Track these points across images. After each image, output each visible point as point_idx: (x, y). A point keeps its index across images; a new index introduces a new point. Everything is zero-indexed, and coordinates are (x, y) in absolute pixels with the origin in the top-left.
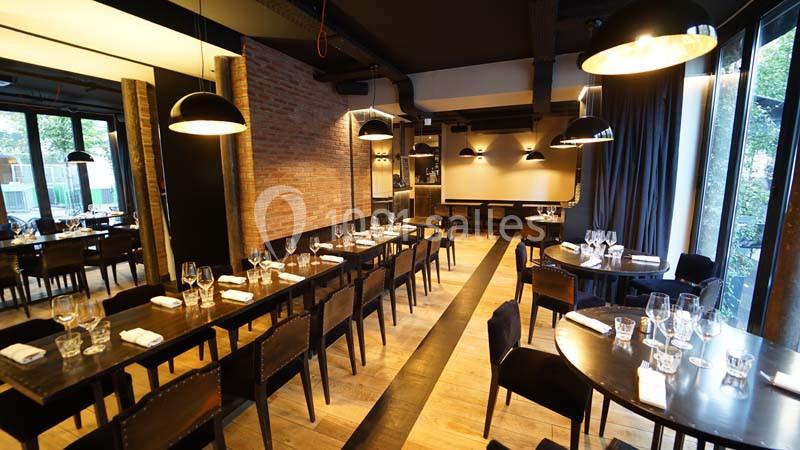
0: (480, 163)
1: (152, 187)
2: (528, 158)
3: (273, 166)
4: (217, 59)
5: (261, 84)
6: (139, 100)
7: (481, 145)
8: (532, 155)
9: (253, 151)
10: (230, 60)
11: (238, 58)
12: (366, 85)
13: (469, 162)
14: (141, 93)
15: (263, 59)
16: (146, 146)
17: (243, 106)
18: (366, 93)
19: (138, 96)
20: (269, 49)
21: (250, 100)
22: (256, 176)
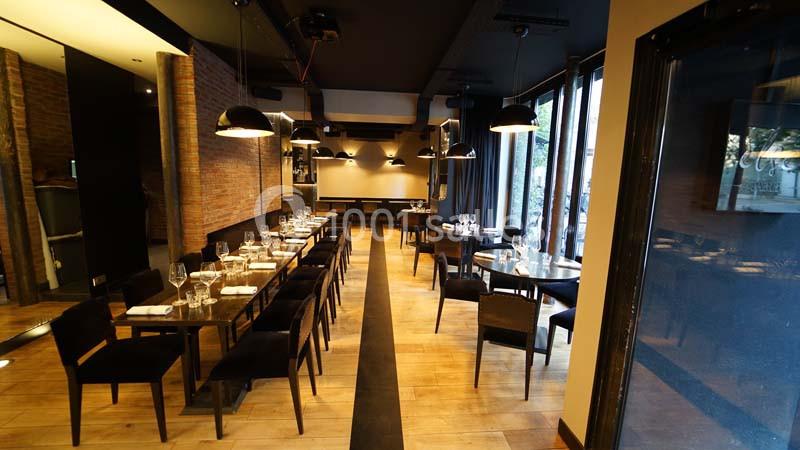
0: (351, 165)
1: (27, 178)
2: (393, 163)
3: (211, 162)
4: (160, 54)
5: (203, 84)
6: (10, 73)
7: (351, 151)
8: (396, 161)
9: (200, 147)
10: (173, 57)
11: (184, 57)
12: (280, 92)
13: (341, 164)
14: (12, 65)
15: (204, 60)
16: (19, 129)
17: (188, 103)
18: (279, 99)
19: (9, 68)
20: (208, 52)
21: (197, 98)
22: (202, 170)
